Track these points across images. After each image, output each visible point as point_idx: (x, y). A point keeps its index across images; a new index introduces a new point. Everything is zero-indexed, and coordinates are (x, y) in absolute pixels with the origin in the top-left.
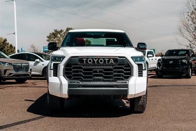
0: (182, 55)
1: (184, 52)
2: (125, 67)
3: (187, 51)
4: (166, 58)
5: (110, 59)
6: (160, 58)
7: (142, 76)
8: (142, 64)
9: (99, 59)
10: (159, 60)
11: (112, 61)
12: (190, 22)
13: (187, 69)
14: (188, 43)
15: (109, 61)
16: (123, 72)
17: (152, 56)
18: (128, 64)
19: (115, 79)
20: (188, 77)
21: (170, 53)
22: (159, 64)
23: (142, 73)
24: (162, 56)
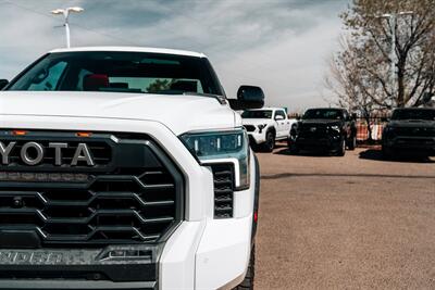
0: (331, 117)
1: (332, 113)
2: (147, 180)
3: (339, 112)
4: (304, 122)
5: (74, 144)
6: (295, 121)
7: (230, 214)
8: (230, 166)
9: (21, 143)
10: (294, 125)
11: (84, 153)
12: (342, 68)
13: (340, 141)
14: (337, 99)
15: (68, 153)
16: (138, 206)
17: (281, 117)
18: (164, 168)
19: (98, 235)
20: (341, 154)
21: (311, 113)
22: (293, 132)
23: (231, 203)
24: (298, 118)
